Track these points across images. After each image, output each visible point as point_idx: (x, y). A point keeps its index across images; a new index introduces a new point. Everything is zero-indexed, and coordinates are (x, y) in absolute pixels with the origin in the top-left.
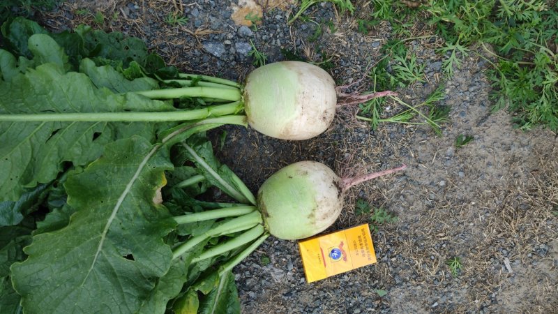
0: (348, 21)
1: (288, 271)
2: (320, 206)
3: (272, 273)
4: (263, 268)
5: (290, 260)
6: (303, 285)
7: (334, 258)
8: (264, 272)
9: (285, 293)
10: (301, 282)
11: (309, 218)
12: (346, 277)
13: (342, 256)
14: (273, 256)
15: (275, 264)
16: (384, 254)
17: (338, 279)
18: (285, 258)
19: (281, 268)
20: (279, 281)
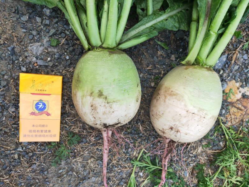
0: (206, 158)
1: (37, 59)
2: (107, 105)
3: (40, 44)
4: (47, 38)
5: (47, 64)
6: (18, 68)
7: (37, 104)
8: (43, 37)
9: (16, 49)
10: (22, 67)
11: (100, 91)
12: (13, 110)
13: (37, 112)
14: (56, 50)
15: (47, 50)
16: (24, 148)
17: (13, 102)
18: (50, 61)
19: (41, 54)
20: (29, 48)
